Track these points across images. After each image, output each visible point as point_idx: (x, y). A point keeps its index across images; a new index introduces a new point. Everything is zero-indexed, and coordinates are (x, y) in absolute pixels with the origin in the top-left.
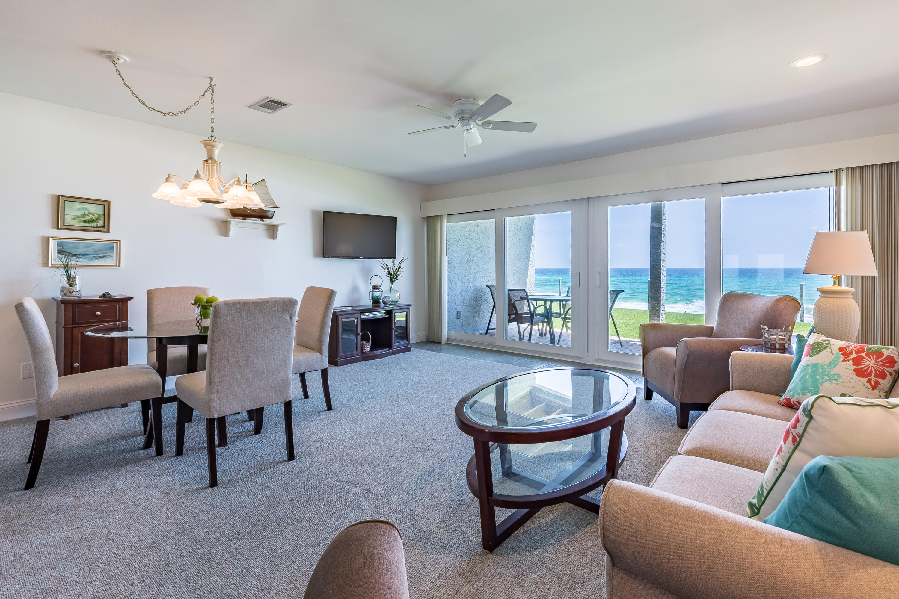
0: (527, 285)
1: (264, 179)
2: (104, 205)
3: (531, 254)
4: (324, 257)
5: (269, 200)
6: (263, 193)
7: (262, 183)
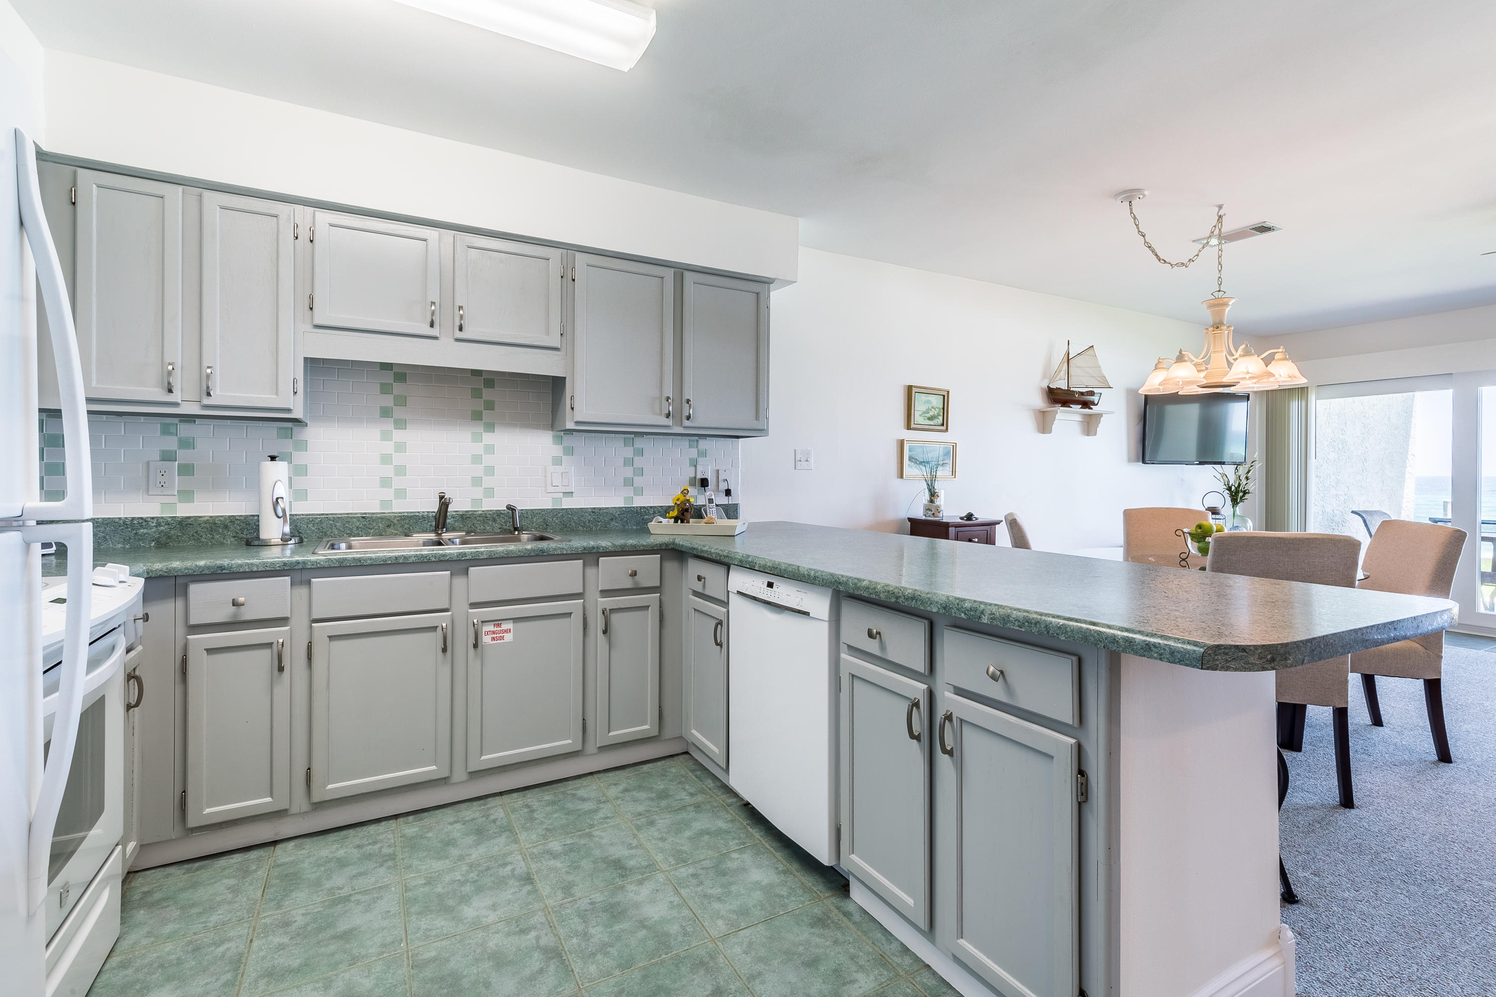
0: (1403, 511)
1: (1092, 346)
2: (944, 396)
3: (1409, 453)
4: (1144, 462)
5: (1099, 377)
6: (1090, 367)
7: (1090, 352)
